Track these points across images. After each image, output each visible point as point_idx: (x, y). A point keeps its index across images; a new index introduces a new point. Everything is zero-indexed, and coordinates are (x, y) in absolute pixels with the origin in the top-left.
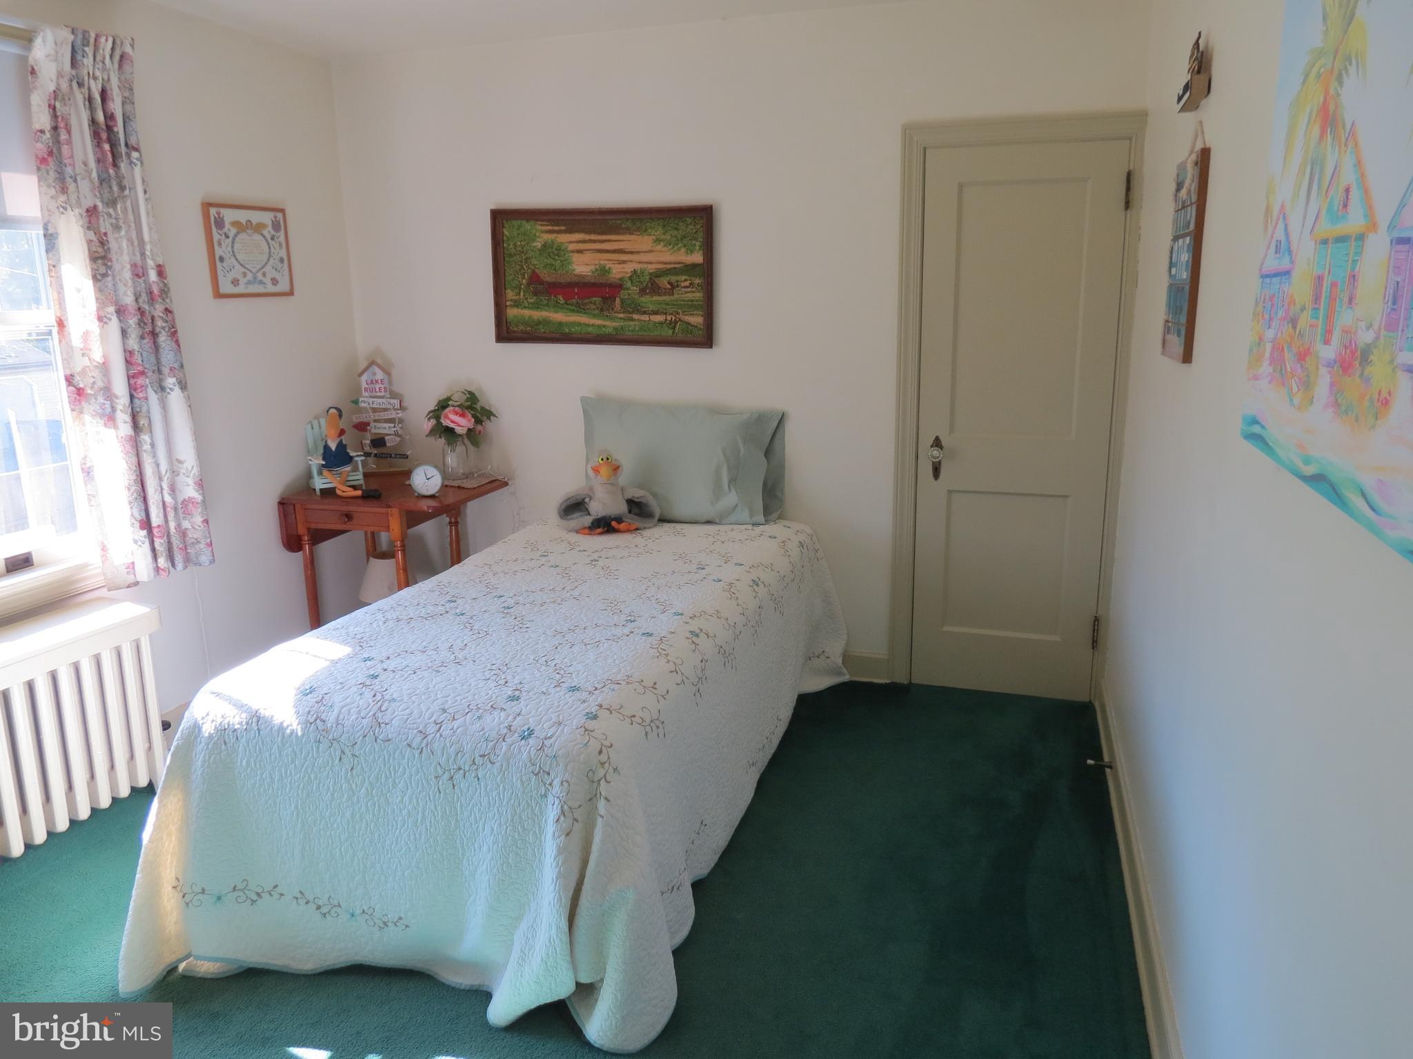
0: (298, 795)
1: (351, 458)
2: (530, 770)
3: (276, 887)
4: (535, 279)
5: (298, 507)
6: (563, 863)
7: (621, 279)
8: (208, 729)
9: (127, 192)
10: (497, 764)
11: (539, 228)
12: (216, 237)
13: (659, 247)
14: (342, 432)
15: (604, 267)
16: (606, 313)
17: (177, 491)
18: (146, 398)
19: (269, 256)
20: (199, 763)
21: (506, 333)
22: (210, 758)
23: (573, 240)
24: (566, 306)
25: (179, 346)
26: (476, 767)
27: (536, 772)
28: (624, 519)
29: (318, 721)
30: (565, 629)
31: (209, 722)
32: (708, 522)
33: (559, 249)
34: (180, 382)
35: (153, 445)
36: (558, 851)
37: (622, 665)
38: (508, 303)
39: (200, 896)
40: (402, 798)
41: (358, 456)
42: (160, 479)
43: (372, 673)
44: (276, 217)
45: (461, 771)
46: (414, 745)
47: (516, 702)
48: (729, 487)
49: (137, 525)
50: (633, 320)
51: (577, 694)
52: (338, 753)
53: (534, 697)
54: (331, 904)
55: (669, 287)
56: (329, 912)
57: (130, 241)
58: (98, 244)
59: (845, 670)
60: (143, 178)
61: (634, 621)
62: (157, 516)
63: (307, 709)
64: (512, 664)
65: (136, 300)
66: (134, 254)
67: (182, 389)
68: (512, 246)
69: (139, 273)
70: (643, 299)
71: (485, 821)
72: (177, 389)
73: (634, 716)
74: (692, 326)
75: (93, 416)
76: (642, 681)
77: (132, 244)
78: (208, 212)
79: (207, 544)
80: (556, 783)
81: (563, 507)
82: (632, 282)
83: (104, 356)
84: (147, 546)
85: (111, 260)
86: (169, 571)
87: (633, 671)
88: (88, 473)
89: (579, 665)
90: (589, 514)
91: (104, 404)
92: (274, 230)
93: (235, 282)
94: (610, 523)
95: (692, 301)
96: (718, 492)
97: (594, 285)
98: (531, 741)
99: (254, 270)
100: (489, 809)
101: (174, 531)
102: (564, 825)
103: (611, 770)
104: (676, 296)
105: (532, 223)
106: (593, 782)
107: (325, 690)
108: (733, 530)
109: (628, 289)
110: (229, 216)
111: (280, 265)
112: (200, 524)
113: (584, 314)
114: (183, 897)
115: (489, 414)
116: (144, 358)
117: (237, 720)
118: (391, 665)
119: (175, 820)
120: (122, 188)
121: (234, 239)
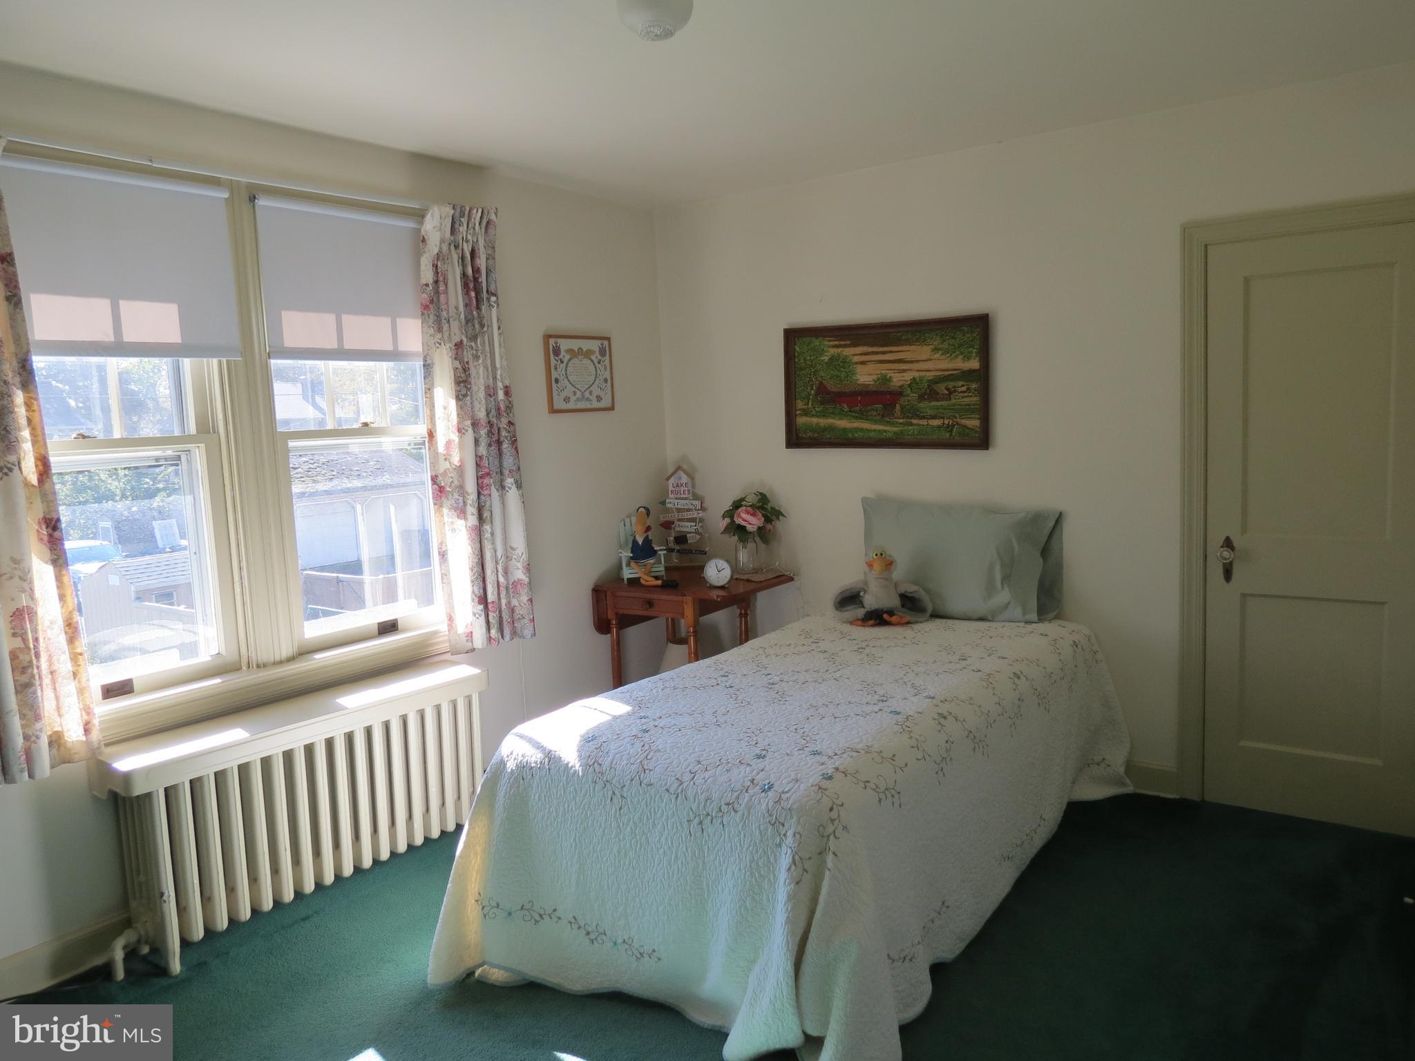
0: (576, 829)
1: (656, 552)
2: (767, 820)
3: (555, 910)
4: (822, 389)
5: (609, 593)
6: (793, 909)
7: (901, 387)
8: (511, 765)
9: (485, 329)
10: (739, 813)
11: (826, 343)
12: (553, 362)
13: (937, 356)
14: (648, 529)
15: (886, 376)
16: (887, 419)
17: (509, 574)
18: (490, 495)
19: (596, 377)
20: (502, 794)
21: (795, 439)
22: (510, 790)
23: (858, 353)
24: (850, 413)
25: (517, 452)
26: (721, 814)
27: (773, 822)
28: (896, 612)
29: (596, 764)
30: (820, 704)
31: (512, 760)
32: (982, 619)
33: (844, 362)
34: (516, 482)
35: (492, 534)
36: (788, 897)
37: (864, 737)
38: (798, 412)
39: (495, 910)
40: (660, 838)
41: (661, 550)
42: (497, 562)
43: (645, 728)
44: (602, 345)
45: (709, 817)
46: (672, 790)
47: (761, 760)
48: (1002, 583)
49: (476, 600)
50: (912, 424)
51: (818, 757)
52: (610, 793)
53: (779, 757)
54: (598, 931)
55: (947, 392)
56: (596, 938)
57: (486, 368)
58: (461, 371)
59: (1128, 781)
60: (498, 317)
61: (886, 701)
62: (493, 594)
63: (588, 754)
64: (766, 730)
65: (488, 414)
66: (488, 378)
67: (517, 488)
68: (802, 361)
69: (491, 393)
70: (922, 405)
71: (728, 864)
72: (514, 487)
73: (868, 782)
74: (970, 429)
75: (450, 509)
76: (881, 752)
77: (487, 370)
78: (548, 341)
79: (530, 620)
80: (790, 833)
81: (838, 600)
82: (911, 389)
83: (461, 461)
84: (483, 619)
85: (470, 383)
86: (499, 642)
87: (874, 742)
88: (443, 556)
89: (825, 735)
90: (864, 608)
91: (458, 499)
92: (600, 355)
93: (567, 400)
94: (882, 616)
95: (969, 405)
96: (990, 590)
97: (876, 393)
98: (770, 794)
99: (583, 390)
100: (731, 853)
101: (505, 607)
102: (794, 873)
103: (840, 827)
104: (953, 401)
105: (820, 339)
106: (823, 836)
107: (604, 739)
108: (1003, 627)
109: (908, 396)
110: (565, 345)
111: (604, 385)
112: (525, 602)
113: (867, 420)
114: (483, 909)
115: (778, 514)
116: (490, 463)
117: (534, 759)
118: (662, 723)
119: (481, 842)
120: (482, 326)
121: (567, 364)
